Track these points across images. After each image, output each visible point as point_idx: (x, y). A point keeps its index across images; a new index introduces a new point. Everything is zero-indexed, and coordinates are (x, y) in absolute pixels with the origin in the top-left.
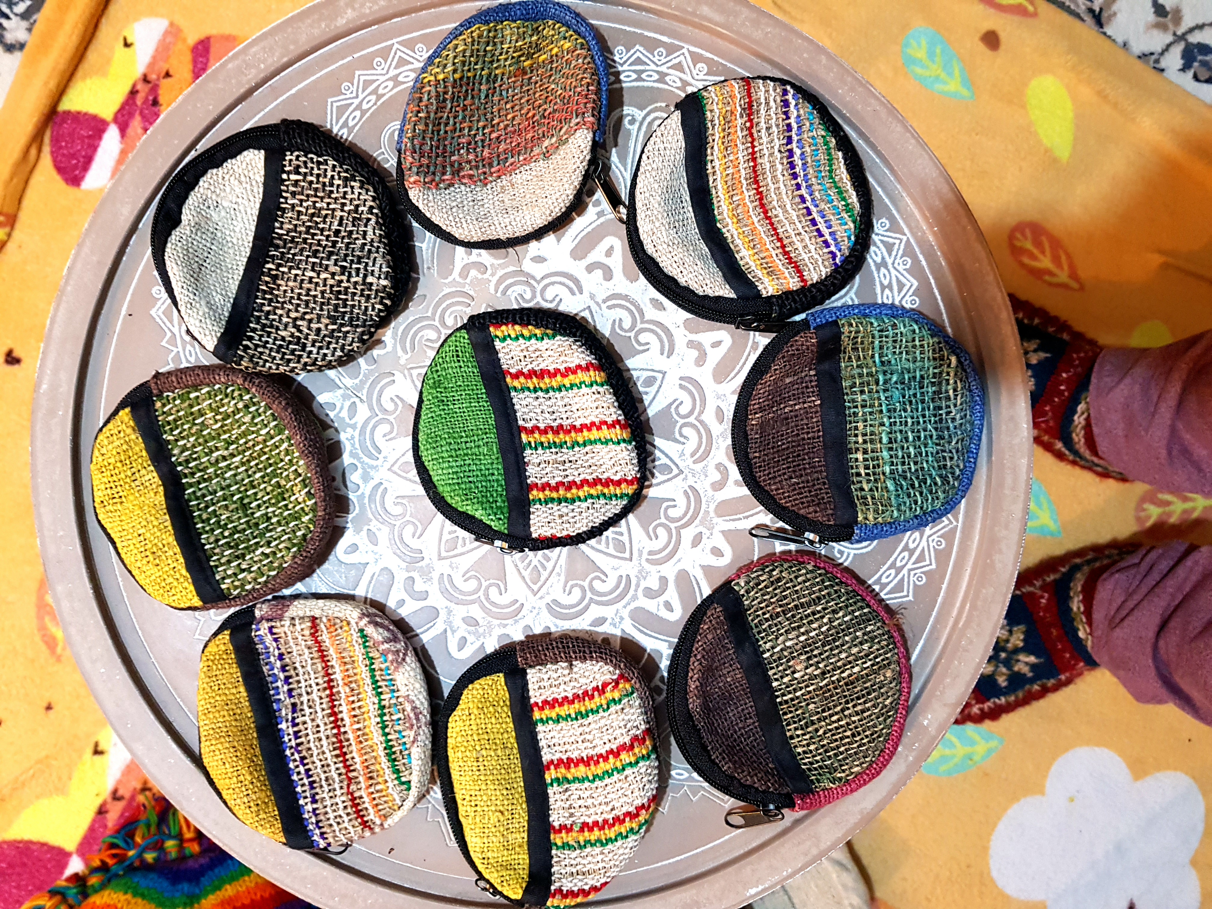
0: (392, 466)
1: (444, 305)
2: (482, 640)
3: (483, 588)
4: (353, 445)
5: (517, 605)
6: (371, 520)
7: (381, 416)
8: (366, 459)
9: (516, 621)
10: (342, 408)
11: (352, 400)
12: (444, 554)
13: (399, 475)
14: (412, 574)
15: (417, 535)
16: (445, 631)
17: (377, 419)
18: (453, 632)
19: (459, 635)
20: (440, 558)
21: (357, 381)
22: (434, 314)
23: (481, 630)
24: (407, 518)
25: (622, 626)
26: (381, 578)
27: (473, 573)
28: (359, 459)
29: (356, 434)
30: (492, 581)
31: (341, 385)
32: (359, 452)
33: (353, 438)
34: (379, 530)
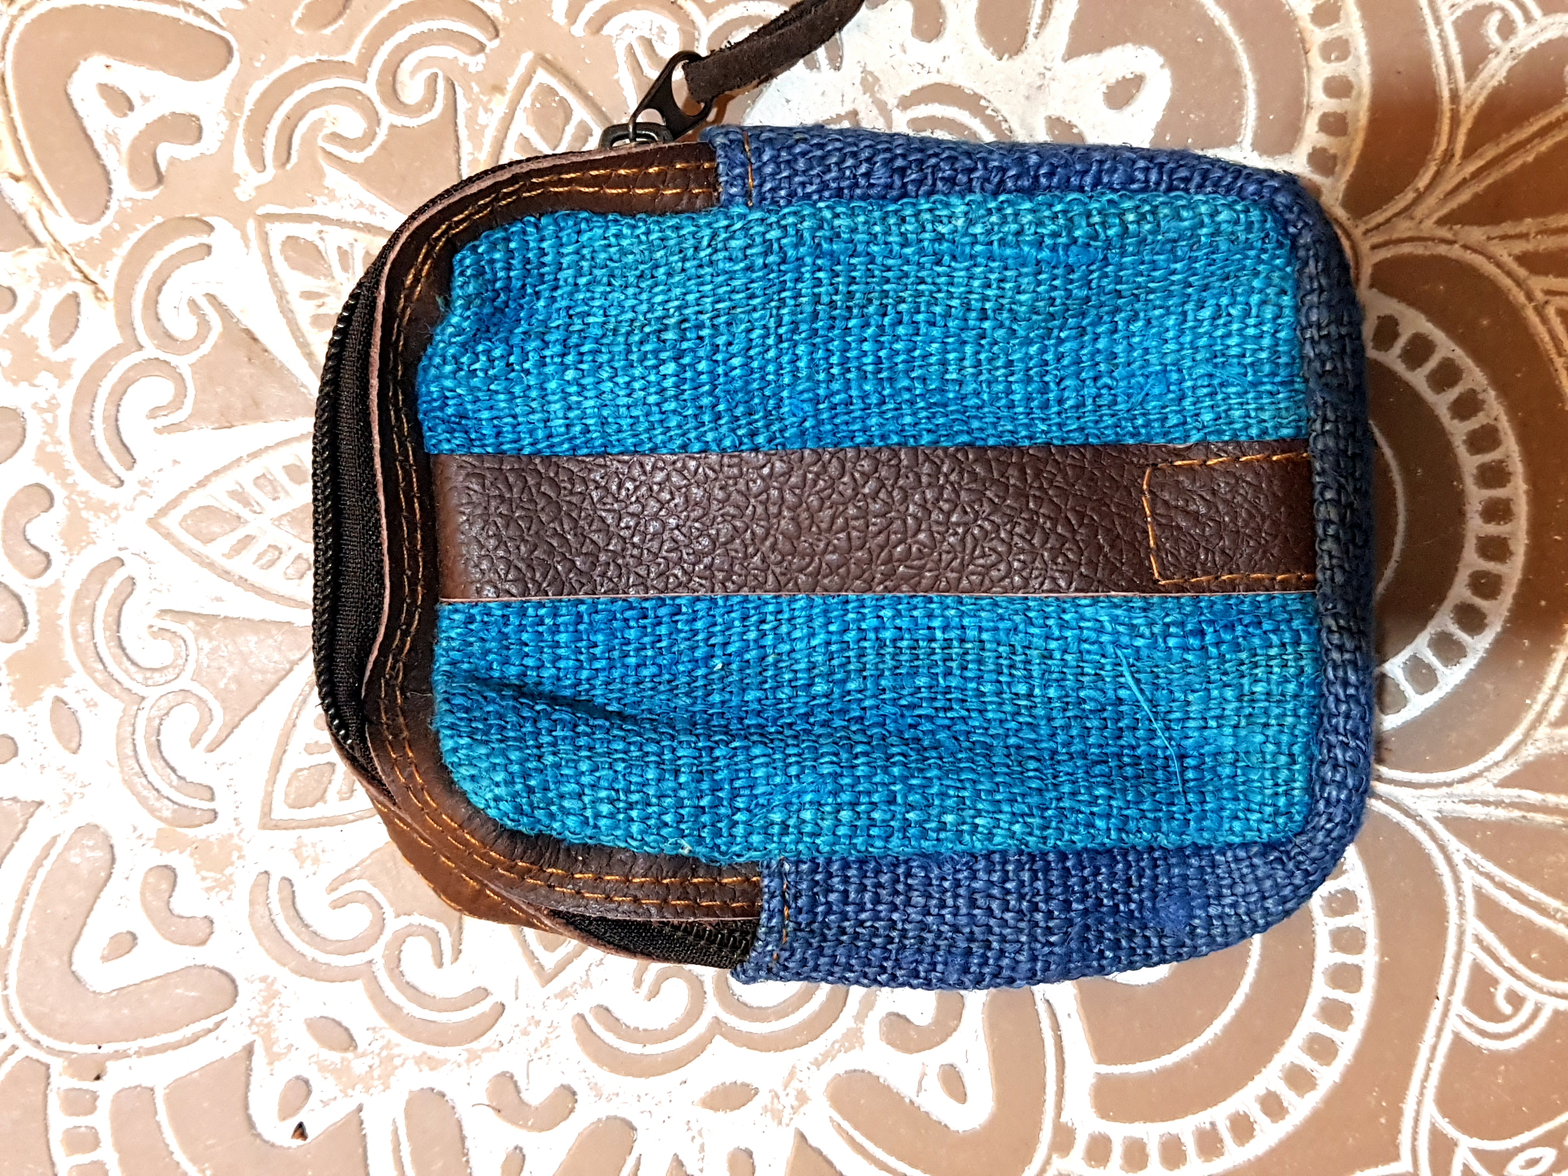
0: (163, 512)
1: (401, 36)
2: (358, 1096)
3: (386, 936)
4: (50, 428)
5: (485, 1006)
6: (68, 672)
7: (151, 350)
8: (84, 479)
9: (474, 1057)
10: (34, 308)
11: (69, 288)
12: (281, 811)
13: (178, 545)
14: (172, 859)
15: (207, 738)
16: (249, 1051)
17: (137, 357)
18: (273, 1058)
19: (287, 1071)
20: (268, 822)
21: (95, 230)
22: (367, 58)
23: (359, 1066)
24: (184, 682)
25: (802, 1122)
26: (74, 858)
27: (364, 885)
28: (63, 474)
29: (67, 394)
30: (416, 919)
31: (42, 236)
32: (67, 450)
33: (52, 406)
34: (91, 704)
